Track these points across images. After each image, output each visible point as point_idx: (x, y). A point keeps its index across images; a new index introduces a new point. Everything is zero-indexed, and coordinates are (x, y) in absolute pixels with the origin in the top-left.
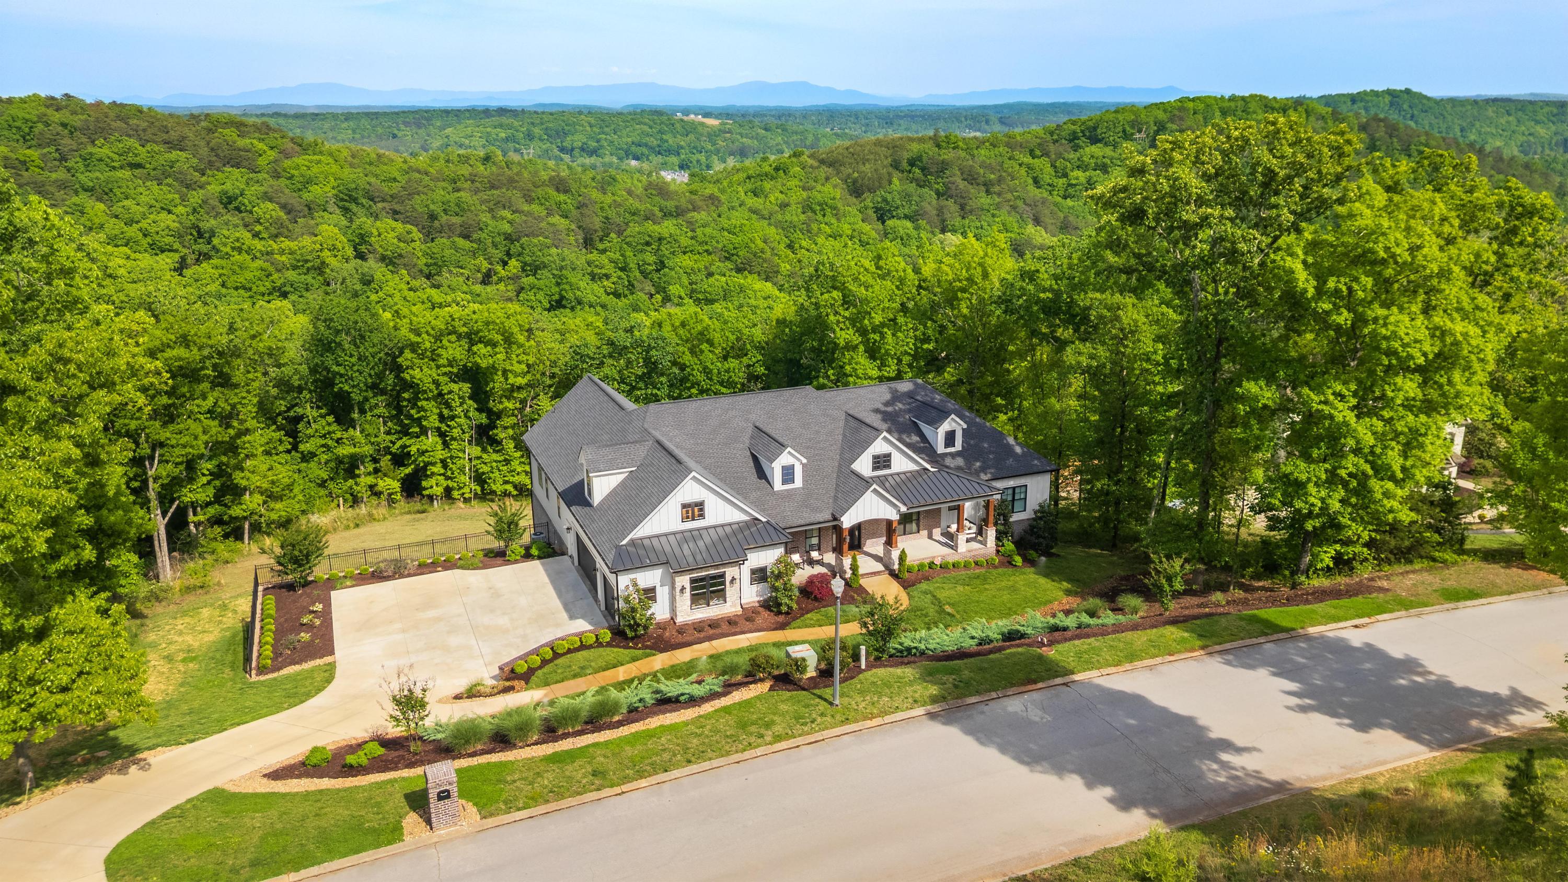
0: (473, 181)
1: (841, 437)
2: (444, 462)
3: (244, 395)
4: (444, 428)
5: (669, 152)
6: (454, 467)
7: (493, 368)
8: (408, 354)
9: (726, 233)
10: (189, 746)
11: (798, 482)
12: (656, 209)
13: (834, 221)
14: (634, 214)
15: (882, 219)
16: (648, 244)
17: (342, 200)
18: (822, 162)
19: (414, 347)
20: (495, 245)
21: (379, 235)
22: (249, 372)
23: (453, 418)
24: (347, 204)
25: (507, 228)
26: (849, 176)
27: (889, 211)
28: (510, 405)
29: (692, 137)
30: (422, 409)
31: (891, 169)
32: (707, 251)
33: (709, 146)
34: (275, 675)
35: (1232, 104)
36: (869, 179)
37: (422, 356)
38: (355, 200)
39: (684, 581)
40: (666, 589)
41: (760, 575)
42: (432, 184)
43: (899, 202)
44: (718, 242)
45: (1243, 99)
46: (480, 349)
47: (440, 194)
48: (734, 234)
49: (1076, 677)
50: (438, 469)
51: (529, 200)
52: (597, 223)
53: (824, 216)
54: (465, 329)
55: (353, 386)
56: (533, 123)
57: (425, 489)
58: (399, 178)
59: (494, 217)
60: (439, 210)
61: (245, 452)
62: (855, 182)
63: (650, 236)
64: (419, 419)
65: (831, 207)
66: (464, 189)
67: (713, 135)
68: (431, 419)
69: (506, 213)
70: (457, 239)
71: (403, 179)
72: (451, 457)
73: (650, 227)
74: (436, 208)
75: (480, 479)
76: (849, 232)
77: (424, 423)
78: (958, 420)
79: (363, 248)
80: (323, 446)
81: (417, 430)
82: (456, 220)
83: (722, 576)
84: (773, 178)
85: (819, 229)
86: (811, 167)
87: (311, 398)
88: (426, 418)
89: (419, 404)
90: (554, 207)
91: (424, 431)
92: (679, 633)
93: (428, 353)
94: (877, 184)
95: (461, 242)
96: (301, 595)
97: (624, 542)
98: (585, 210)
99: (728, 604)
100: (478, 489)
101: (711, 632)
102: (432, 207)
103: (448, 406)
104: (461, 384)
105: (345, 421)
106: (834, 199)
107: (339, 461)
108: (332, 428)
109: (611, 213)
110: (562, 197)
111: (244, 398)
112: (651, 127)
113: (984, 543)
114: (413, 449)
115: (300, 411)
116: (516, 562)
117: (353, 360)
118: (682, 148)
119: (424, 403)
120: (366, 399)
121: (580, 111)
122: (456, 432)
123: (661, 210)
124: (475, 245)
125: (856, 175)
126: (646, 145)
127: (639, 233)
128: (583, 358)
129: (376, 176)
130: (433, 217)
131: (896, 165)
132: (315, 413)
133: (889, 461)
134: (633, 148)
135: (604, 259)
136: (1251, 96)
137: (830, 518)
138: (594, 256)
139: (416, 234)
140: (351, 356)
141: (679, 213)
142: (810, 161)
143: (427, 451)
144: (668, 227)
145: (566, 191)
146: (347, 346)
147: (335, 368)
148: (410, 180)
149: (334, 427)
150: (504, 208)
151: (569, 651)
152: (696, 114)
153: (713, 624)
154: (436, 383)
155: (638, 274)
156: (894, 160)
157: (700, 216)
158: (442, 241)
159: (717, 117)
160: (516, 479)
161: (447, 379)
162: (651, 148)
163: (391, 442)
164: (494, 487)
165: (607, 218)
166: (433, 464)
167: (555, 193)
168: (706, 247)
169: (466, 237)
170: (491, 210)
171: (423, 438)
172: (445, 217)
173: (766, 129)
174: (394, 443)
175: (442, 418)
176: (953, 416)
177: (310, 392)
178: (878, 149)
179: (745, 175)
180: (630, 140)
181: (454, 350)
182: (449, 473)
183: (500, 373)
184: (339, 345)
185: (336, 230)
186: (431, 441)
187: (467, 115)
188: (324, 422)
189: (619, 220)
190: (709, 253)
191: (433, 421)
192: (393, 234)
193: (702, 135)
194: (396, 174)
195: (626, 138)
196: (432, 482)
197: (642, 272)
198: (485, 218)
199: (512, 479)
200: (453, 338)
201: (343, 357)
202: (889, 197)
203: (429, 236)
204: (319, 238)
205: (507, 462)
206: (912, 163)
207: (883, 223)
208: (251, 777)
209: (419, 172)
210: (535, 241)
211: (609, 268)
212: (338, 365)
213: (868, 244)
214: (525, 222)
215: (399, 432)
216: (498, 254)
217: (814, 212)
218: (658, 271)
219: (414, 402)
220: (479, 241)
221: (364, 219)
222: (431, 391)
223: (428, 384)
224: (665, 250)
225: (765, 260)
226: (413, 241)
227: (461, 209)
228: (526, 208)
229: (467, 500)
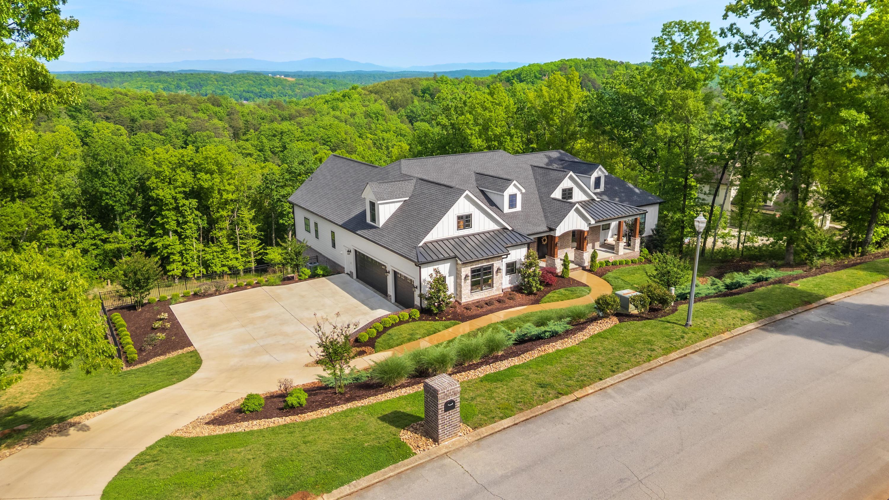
0: (158, 100)
1: (533, 180)
2: (181, 253)
3: (43, 200)
4: (179, 230)
5: (266, 96)
6: (188, 256)
7: (211, 190)
8: (153, 179)
9: (321, 129)
10: (113, 410)
11: (519, 207)
12: (277, 116)
13: (384, 123)
14: (263, 119)
15: (411, 122)
16: (274, 136)
17: (70, 111)
18: (371, 92)
19: (158, 175)
20: (177, 138)
21: (98, 132)
22: (45, 184)
23: (186, 223)
24: (74, 113)
25: (184, 126)
26: (388, 99)
27: (415, 117)
28: (224, 213)
29: (280, 87)
30: (163, 217)
31: (412, 95)
32: (311, 140)
33: (290, 92)
34: (144, 365)
35: (589, 63)
36: (401, 100)
37: (163, 181)
38: (79, 111)
39: (466, 271)
40: (452, 278)
41: (511, 268)
42: (131, 101)
43: (420, 112)
44: (317, 134)
45: (594, 60)
46: (202, 175)
47: (137, 107)
48: (326, 129)
49: (830, 299)
50: (177, 257)
51: (197, 111)
52: (241, 124)
53: (378, 120)
54: (191, 163)
55: (116, 202)
56: (180, 80)
57: (169, 271)
58: (109, 98)
59: (174, 121)
60: (138, 116)
61: (46, 241)
62: (392, 102)
63: (276, 131)
64: (163, 223)
65: (381, 115)
66: (153, 104)
67: (292, 86)
68: (172, 224)
69: (182, 118)
70: (152, 133)
71: (112, 99)
72: (185, 250)
73: (275, 125)
74: (136, 115)
75: (206, 264)
76: (394, 128)
77: (167, 227)
78: (603, 169)
79: (88, 140)
80: (92, 245)
81: (161, 232)
82: (151, 122)
83: (490, 267)
84: (342, 101)
85: (376, 127)
86: (365, 94)
87: (83, 212)
88: (167, 223)
89: (163, 213)
90: (213, 114)
91: (166, 233)
92: (467, 309)
93: (167, 180)
94: (405, 103)
95: (155, 135)
96: (141, 312)
97: (421, 244)
98: (232, 116)
99: (495, 288)
100: (204, 270)
101: (489, 308)
102: (133, 114)
103: (183, 216)
104: (190, 200)
105: (109, 227)
106: (383, 110)
107: (106, 253)
108: (99, 232)
109: (250, 118)
110: (217, 109)
111: (42, 203)
112: (254, 82)
113: (633, 249)
114: (159, 245)
115: (76, 221)
116: (305, 280)
117: (116, 183)
118: (274, 93)
119: (167, 212)
120: (124, 212)
121: (208, 74)
122: (188, 232)
123: (280, 116)
124: (164, 137)
125: (392, 98)
126: (252, 92)
127: (269, 129)
128: (272, 182)
129: (93, 96)
130: (133, 120)
131: (415, 93)
132: (87, 222)
133: (571, 193)
134: (244, 94)
135: (248, 145)
136: (597, 59)
137: (546, 229)
138: (241, 143)
139: (123, 130)
140: (113, 180)
141: (291, 118)
142: (363, 92)
143: (169, 245)
144: (285, 126)
145: (219, 105)
146: (110, 174)
147: (102, 189)
148: (116, 98)
149: (101, 232)
150: (181, 115)
151: (393, 326)
152: (281, 75)
153: (488, 303)
154: (175, 199)
155: (269, 153)
156: (414, 90)
157: (306, 120)
158: (141, 134)
159: (292, 77)
160: (230, 263)
161: (182, 195)
162: (256, 94)
163: (141, 241)
164: (215, 269)
165: (247, 121)
166: (173, 254)
167: (212, 107)
168: (310, 138)
169: (158, 132)
170: (172, 117)
171: (165, 237)
172: (142, 121)
173: (323, 83)
174: (144, 243)
175: (178, 224)
176: (600, 166)
177: (83, 207)
178: (402, 84)
179: (324, 100)
180: (242, 89)
181: (187, 177)
182: (185, 261)
183: (216, 192)
184: (104, 173)
185: (68, 128)
186: (172, 239)
187: (137, 75)
188: (92, 228)
189: (255, 122)
190: (313, 141)
191: (173, 225)
192: (108, 131)
193: (286, 86)
194: (106, 95)
195: (240, 88)
196: (174, 266)
197: (273, 152)
198: (169, 120)
199: (227, 263)
200: (184, 169)
201: (108, 181)
202: (414, 110)
203: (132, 131)
204: (57, 133)
205: (224, 251)
206: (424, 91)
207: (412, 125)
208: (195, 424)
209: (121, 94)
210: (204, 134)
211: (252, 150)
212: (104, 186)
213: (405, 136)
214: (196, 123)
215: (146, 235)
216: (180, 142)
217: (371, 118)
218: (282, 151)
219: (159, 213)
220: (166, 135)
221: (87, 122)
222: (171, 204)
223: (169, 199)
224: (286, 139)
225: (348, 145)
226: (121, 135)
227: (152, 115)
228: (195, 115)
229: (198, 278)
